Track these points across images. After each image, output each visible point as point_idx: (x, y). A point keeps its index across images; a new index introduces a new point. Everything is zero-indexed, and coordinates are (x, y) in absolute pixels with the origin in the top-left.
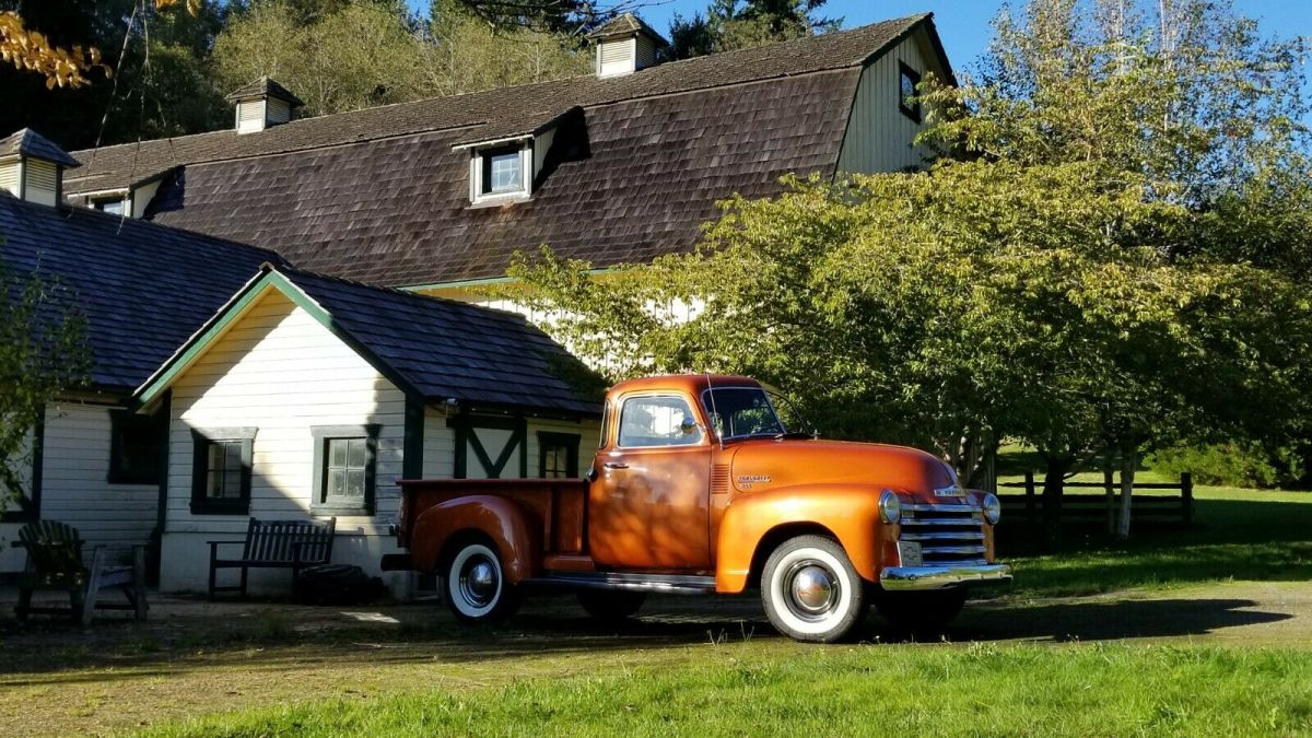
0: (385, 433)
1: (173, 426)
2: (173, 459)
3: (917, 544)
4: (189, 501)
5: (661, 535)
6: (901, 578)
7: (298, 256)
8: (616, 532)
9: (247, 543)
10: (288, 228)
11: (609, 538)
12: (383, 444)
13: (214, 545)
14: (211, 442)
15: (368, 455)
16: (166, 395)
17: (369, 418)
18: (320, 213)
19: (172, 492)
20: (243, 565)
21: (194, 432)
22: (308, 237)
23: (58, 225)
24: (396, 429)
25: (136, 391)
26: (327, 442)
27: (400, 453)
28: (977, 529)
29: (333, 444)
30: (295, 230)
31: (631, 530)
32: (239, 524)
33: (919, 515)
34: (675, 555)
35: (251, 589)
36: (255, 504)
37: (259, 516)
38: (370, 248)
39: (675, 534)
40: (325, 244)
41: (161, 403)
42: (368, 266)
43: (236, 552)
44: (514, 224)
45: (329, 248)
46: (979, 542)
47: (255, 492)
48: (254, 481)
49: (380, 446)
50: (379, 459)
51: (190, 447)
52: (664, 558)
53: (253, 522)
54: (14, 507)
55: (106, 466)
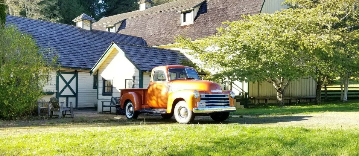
0: (136, 78)
1: (99, 77)
2: (99, 84)
3: (204, 103)
4: (102, 93)
5: (159, 101)
6: (199, 110)
7: (146, 38)
8: (151, 100)
9: (111, 102)
10: (145, 32)
11: (151, 102)
12: (136, 81)
13: (103, 102)
14: (106, 80)
15: (133, 83)
16: (98, 71)
17: (134, 75)
18: (151, 28)
19: (99, 91)
20: (110, 107)
21: (103, 78)
22: (148, 34)
23: (90, 34)
24: (138, 78)
25: (91, 70)
26: (126, 80)
27: (139, 82)
28: (228, 99)
29: (127, 81)
30: (146, 32)
31: (154, 100)
32: (109, 98)
33: (206, 96)
34: (162, 105)
35: (112, 111)
36: (113, 94)
37: (114, 96)
38: (160, 36)
39: (162, 100)
40: (152, 35)
41: (97, 73)
42: (159, 40)
43: (109, 104)
44: (189, 29)
45: (152, 36)
46: (228, 102)
47: (113, 91)
48: (113, 89)
49: (135, 81)
50: (135, 84)
51: (102, 82)
52: (160, 106)
53: (112, 98)
54: (72, 94)
55: (93, 85)
